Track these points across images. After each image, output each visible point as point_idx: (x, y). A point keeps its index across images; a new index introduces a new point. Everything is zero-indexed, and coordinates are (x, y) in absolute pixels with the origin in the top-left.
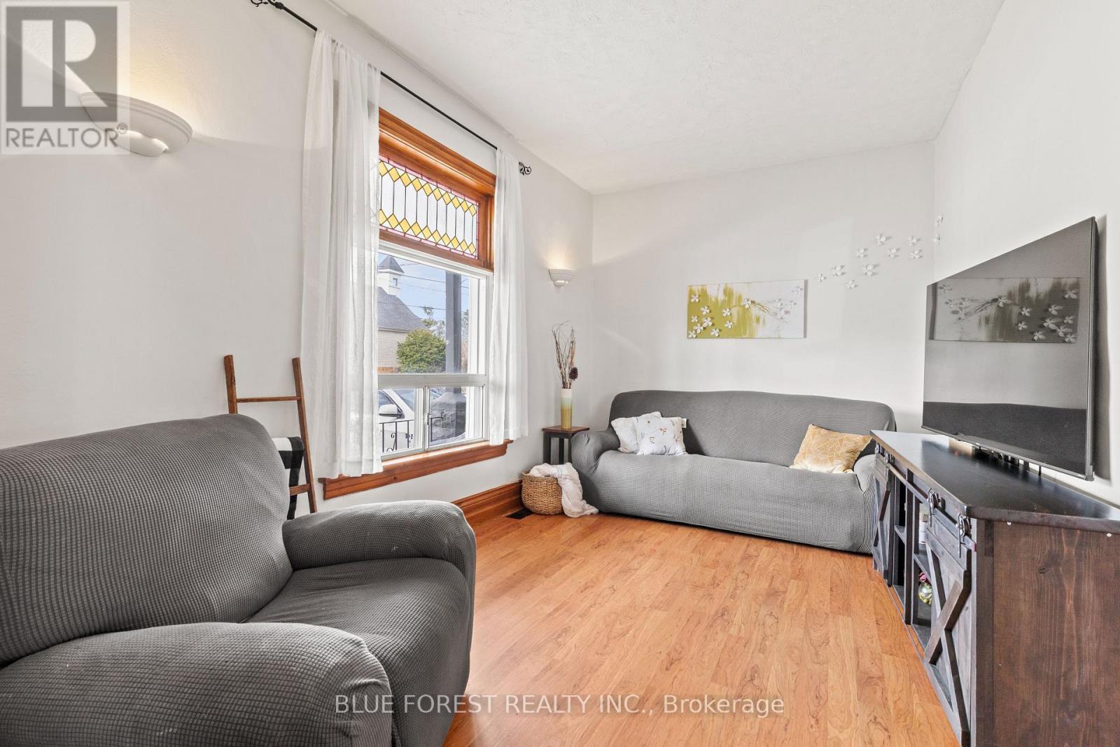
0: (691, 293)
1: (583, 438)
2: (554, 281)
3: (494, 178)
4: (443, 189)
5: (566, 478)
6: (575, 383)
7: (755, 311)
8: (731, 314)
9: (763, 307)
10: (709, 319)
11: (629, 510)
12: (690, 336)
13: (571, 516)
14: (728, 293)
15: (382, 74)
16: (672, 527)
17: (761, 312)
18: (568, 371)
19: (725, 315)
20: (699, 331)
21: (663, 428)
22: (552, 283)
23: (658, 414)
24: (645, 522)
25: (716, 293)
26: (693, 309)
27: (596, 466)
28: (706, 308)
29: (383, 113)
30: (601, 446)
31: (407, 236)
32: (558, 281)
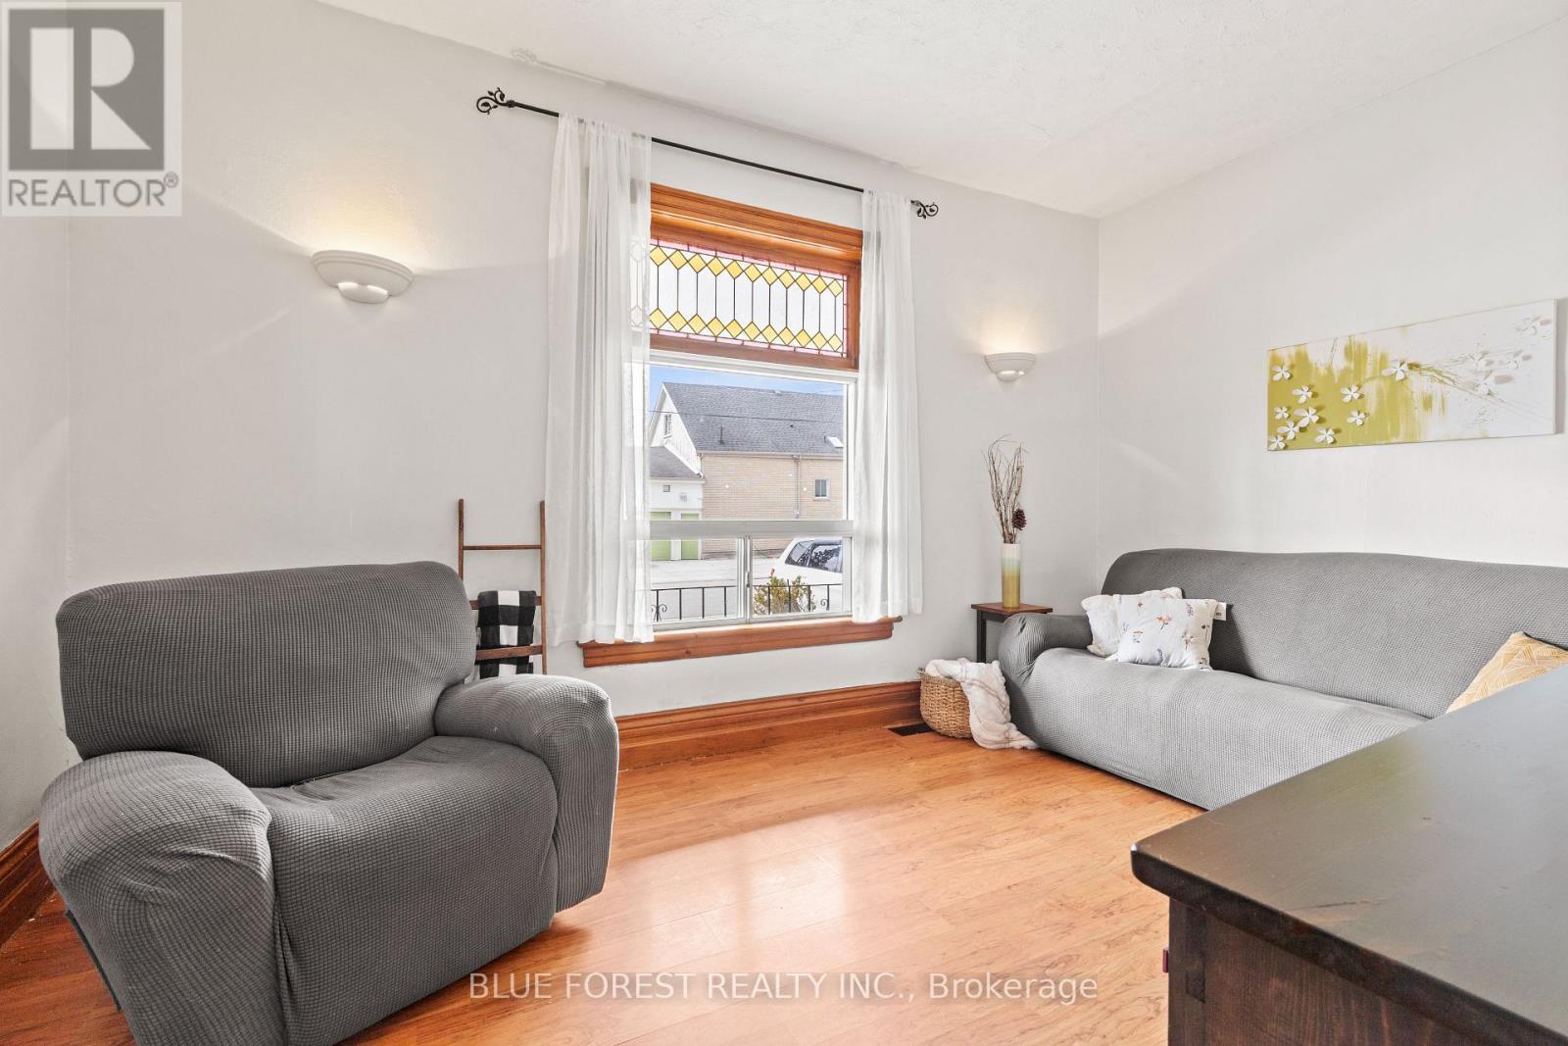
0: (1275, 361)
1: (1015, 622)
2: (996, 373)
3: (859, 235)
4: (779, 267)
5: (972, 684)
6: (1020, 534)
7: (1419, 384)
8: (1361, 397)
9: (1439, 373)
10: (1312, 411)
11: (1074, 752)
12: (1274, 446)
13: (981, 744)
14: (1355, 353)
15: (654, 140)
16: (1150, 796)
17: (1436, 386)
18: (1010, 516)
19: (1347, 399)
20: (1291, 436)
21: (1164, 617)
22: (993, 377)
23: (1175, 591)
24: (1106, 778)
25: (1327, 357)
26: (1278, 394)
27: (1030, 670)
28: (1306, 389)
29: (656, 189)
30: (1041, 639)
31: (719, 340)
32: (1003, 373)
